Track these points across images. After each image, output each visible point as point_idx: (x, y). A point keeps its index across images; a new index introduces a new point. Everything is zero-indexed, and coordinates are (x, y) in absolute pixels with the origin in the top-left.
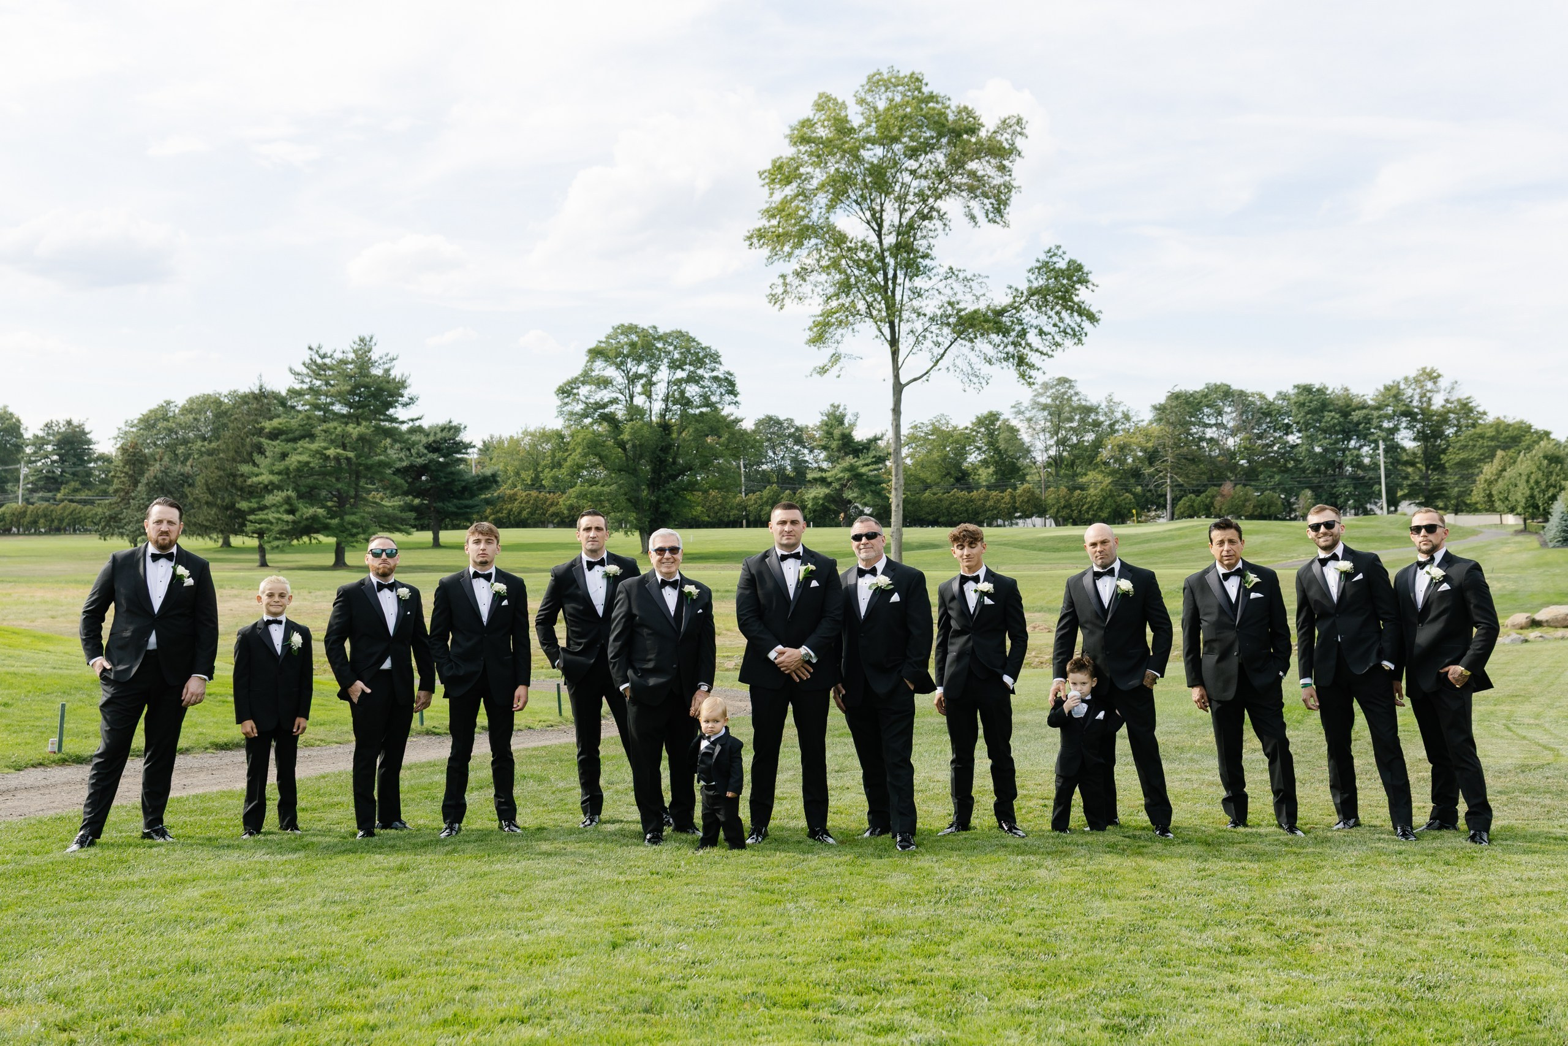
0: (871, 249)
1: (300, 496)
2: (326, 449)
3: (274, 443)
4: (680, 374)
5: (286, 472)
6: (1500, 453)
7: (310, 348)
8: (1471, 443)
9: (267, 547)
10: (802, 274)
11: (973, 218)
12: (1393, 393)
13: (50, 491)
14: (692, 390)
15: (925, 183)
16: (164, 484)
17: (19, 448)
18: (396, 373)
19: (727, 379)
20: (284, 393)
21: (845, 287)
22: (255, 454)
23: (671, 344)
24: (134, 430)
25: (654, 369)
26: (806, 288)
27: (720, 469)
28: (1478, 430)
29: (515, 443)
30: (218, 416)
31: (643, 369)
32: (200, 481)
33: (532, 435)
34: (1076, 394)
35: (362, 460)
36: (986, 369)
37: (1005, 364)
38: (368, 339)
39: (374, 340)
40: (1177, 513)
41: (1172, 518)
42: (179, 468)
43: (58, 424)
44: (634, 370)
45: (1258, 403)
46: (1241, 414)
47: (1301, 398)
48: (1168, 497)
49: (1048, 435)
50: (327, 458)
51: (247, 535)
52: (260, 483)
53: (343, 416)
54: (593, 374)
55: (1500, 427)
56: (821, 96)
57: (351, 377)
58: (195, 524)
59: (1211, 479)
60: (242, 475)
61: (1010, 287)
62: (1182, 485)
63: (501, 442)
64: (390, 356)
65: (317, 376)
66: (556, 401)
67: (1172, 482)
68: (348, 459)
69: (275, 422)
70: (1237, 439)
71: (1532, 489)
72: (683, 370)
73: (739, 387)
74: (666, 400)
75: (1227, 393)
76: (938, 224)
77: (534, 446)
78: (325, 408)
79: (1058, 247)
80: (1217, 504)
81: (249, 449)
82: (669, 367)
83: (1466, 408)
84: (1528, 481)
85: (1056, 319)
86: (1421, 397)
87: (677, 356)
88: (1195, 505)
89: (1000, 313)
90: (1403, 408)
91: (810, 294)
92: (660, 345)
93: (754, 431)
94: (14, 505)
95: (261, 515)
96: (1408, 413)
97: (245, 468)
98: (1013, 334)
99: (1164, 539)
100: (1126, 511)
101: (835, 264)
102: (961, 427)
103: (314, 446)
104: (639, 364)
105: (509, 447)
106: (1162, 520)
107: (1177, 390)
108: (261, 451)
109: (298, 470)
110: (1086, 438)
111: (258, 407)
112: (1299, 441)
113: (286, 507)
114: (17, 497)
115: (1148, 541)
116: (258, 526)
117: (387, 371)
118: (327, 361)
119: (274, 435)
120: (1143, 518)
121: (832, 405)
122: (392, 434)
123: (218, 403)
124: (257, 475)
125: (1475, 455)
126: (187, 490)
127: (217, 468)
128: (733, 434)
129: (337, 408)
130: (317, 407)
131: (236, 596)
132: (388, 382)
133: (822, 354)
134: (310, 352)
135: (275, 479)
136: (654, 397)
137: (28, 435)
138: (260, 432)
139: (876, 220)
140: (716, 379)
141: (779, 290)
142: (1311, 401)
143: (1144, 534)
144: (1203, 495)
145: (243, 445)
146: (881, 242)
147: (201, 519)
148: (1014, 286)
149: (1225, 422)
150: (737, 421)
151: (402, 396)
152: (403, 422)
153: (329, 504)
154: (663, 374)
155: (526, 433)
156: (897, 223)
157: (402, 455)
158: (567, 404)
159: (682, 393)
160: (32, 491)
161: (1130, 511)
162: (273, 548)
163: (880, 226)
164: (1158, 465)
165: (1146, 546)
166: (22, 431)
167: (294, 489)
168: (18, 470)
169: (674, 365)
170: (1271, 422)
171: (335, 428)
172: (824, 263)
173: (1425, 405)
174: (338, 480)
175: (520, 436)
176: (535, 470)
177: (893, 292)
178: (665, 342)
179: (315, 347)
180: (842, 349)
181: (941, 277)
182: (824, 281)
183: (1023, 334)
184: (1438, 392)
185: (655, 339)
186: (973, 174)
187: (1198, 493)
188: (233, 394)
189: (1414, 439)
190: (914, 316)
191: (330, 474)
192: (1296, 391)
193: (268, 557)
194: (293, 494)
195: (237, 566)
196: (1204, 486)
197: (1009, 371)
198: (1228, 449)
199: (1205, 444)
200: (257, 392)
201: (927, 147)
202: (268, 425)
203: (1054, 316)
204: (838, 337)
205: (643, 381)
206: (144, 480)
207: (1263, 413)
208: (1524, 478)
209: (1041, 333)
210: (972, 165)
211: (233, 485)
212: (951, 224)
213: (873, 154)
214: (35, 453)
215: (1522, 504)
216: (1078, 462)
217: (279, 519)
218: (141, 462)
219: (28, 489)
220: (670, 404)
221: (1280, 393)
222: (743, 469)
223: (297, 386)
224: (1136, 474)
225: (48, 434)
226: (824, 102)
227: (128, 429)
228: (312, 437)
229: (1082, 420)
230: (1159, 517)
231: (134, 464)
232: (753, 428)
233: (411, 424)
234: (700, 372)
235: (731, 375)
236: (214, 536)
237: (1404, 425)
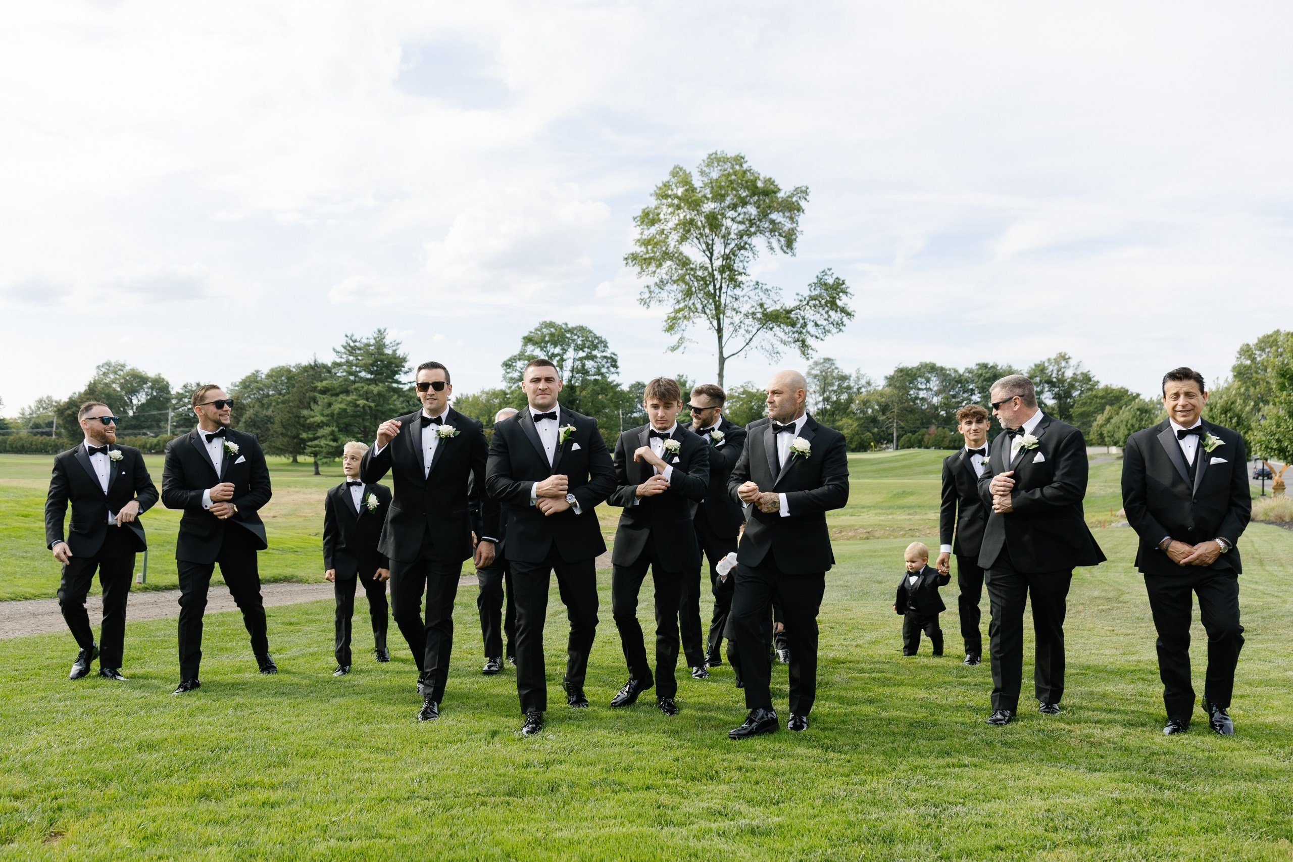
0: (706, 269)
1: (340, 431)
2: (356, 400)
3: (324, 396)
4: (581, 354)
5: (332, 415)
6: (1108, 408)
7: (347, 336)
8: (1089, 401)
9: (319, 462)
10: (661, 285)
11: (772, 249)
12: (1040, 369)
13: (187, 427)
14: (589, 364)
15: (742, 227)
16: (255, 422)
17: (168, 400)
18: (400, 353)
19: (612, 358)
20: (330, 365)
21: (689, 294)
22: (312, 403)
23: (576, 335)
24: (237, 388)
25: (565, 351)
26: (664, 294)
27: (606, 415)
28: (1094, 393)
29: (476, 398)
30: (289, 379)
31: (558, 350)
32: (277, 420)
33: (487, 393)
34: (836, 368)
35: (379, 408)
36: (781, 348)
37: (793, 345)
38: (383, 330)
39: (387, 331)
40: (900, 444)
41: (897, 449)
42: (265, 412)
43: (191, 386)
44: (552, 351)
45: (953, 375)
46: (942, 382)
47: (980, 372)
48: (895, 435)
49: (817, 395)
50: (358, 406)
51: (307, 455)
52: (315, 422)
53: (368, 379)
54: (526, 354)
55: (1107, 391)
56: (675, 167)
57: (372, 354)
58: (274, 447)
59: (922, 423)
60: (304, 417)
61: (798, 294)
62: (903, 428)
63: (467, 398)
64: (397, 342)
65: (351, 353)
66: (502, 371)
67: (897, 425)
68: (370, 407)
69: (325, 383)
70: (940, 398)
71: (1129, 430)
72: (584, 351)
73: (619, 364)
74: (572, 371)
75: (933, 368)
76: (750, 254)
77: (488, 401)
78: (355, 374)
79: (829, 269)
80: (926, 440)
81: (308, 400)
82: (575, 350)
83: (1087, 378)
84: (1127, 425)
85: (826, 316)
86: (1058, 371)
87: (579, 342)
88: (912, 440)
89: (789, 312)
90: (1046, 378)
91: (666, 298)
92: (568, 335)
93: (629, 392)
94: (165, 436)
95: (316, 442)
96: (1050, 382)
97: (305, 412)
98: (799, 326)
99: (891, 461)
100: (867, 444)
101: (682, 279)
102: (762, 390)
103: (349, 399)
104: (555, 347)
105: (472, 401)
106: (890, 450)
107: (901, 366)
108: (315, 401)
109: (339, 414)
110: (842, 397)
111: (314, 373)
112: (979, 400)
113: (331, 437)
114: (167, 431)
115: (882, 463)
116: (314, 449)
117: (395, 351)
118: (357, 344)
119: (324, 391)
120: (878, 449)
121: (679, 375)
122: (397, 391)
123: (289, 371)
124: (313, 417)
125: (1091, 409)
126: (269, 425)
127: (288, 412)
128: (616, 393)
129: (363, 374)
130: (350, 373)
131: (297, 492)
132: (395, 358)
133: (673, 339)
134: (346, 338)
135: (324, 419)
136: (565, 368)
137: (173, 392)
138: (315, 389)
139: (709, 250)
140: (605, 357)
141: (647, 295)
142: (987, 373)
143: (879, 458)
144: (917, 434)
145: (304, 398)
146: (712, 264)
147: (278, 444)
148: (801, 294)
149: (931, 387)
150: (618, 385)
151: (404, 367)
152: (405, 384)
153: (359, 436)
154: (570, 354)
155: (483, 392)
156: (722, 253)
157: (404, 405)
158: (508, 373)
159: (583, 365)
160: (176, 427)
161: (869, 444)
162: (323, 464)
163: (712, 254)
164: (888, 414)
165: (881, 466)
166: (170, 389)
167: (337, 426)
168: (167, 414)
169: (578, 348)
170: (961, 387)
171: (363, 387)
172: (675, 278)
173: (1060, 377)
174: (363, 420)
175: (480, 394)
176: (489, 416)
177: (720, 297)
178: (572, 333)
179: (349, 335)
180: (686, 335)
181: (751, 288)
182: (674, 292)
183: (805, 325)
184: (1069, 368)
185: (566, 331)
186: (773, 222)
187: (914, 432)
188: (298, 366)
189: (1053, 398)
190: (734, 313)
191: (359, 416)
192: (978, 367)
193: (320, 469)
194: (336, 429)
195: (301, 474)
196: (918, 428)
197: (794, 350)
198: (934, 405)
199: (918, 402)
200: (313, 364)
201: (744, 203)
202: (320, 385)
203: (824, 314)
204: (683, 327)
205: (558, 358)
206: (243, 420)
207: (956, 381)
208: (1124, 423)
209: (816, 325)
210: (774, 216)
211: (298, 423)
212: (759, 254)
213: (709, 207)
214: (177, 403)
215: (1122, 440)
216: (837, 412)
217: (327, 445)
218: (242, 409)
219: (174, 426)
220: (574, 373)
221: (967, 369)
222: (621, 416)
223: (338, 360)
224: (874, 420)
225: (186, 392)
226: (677, 172)
227: (232, 388)
228: (347, 392)
229: (839, 386)
230: (888, 448)
231: (237, 410)
232: (628, 389)
233: (409, 385)
234: (595, 353)
235: (615, 355)
236: (287, 455)
237: (1047, 389)
